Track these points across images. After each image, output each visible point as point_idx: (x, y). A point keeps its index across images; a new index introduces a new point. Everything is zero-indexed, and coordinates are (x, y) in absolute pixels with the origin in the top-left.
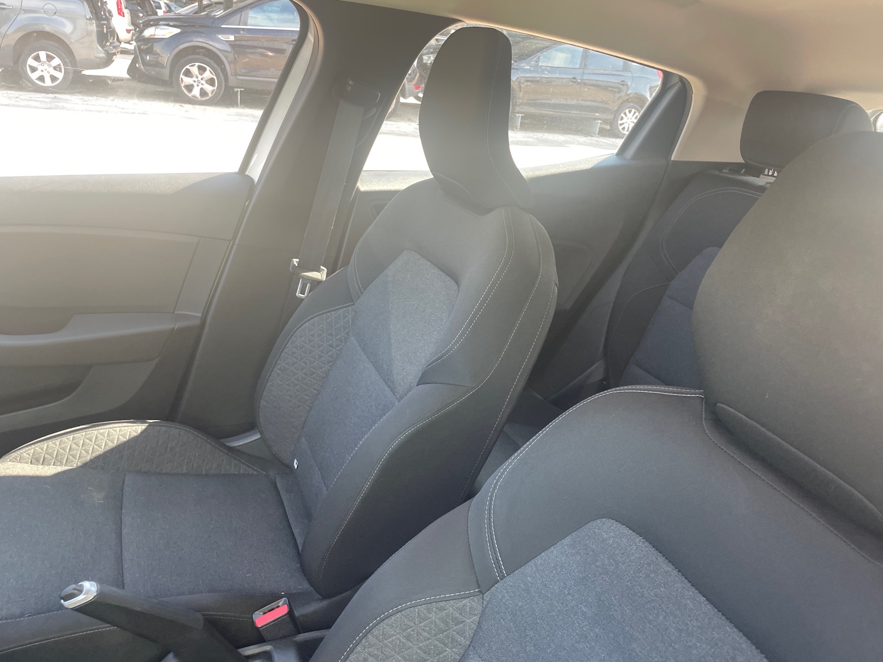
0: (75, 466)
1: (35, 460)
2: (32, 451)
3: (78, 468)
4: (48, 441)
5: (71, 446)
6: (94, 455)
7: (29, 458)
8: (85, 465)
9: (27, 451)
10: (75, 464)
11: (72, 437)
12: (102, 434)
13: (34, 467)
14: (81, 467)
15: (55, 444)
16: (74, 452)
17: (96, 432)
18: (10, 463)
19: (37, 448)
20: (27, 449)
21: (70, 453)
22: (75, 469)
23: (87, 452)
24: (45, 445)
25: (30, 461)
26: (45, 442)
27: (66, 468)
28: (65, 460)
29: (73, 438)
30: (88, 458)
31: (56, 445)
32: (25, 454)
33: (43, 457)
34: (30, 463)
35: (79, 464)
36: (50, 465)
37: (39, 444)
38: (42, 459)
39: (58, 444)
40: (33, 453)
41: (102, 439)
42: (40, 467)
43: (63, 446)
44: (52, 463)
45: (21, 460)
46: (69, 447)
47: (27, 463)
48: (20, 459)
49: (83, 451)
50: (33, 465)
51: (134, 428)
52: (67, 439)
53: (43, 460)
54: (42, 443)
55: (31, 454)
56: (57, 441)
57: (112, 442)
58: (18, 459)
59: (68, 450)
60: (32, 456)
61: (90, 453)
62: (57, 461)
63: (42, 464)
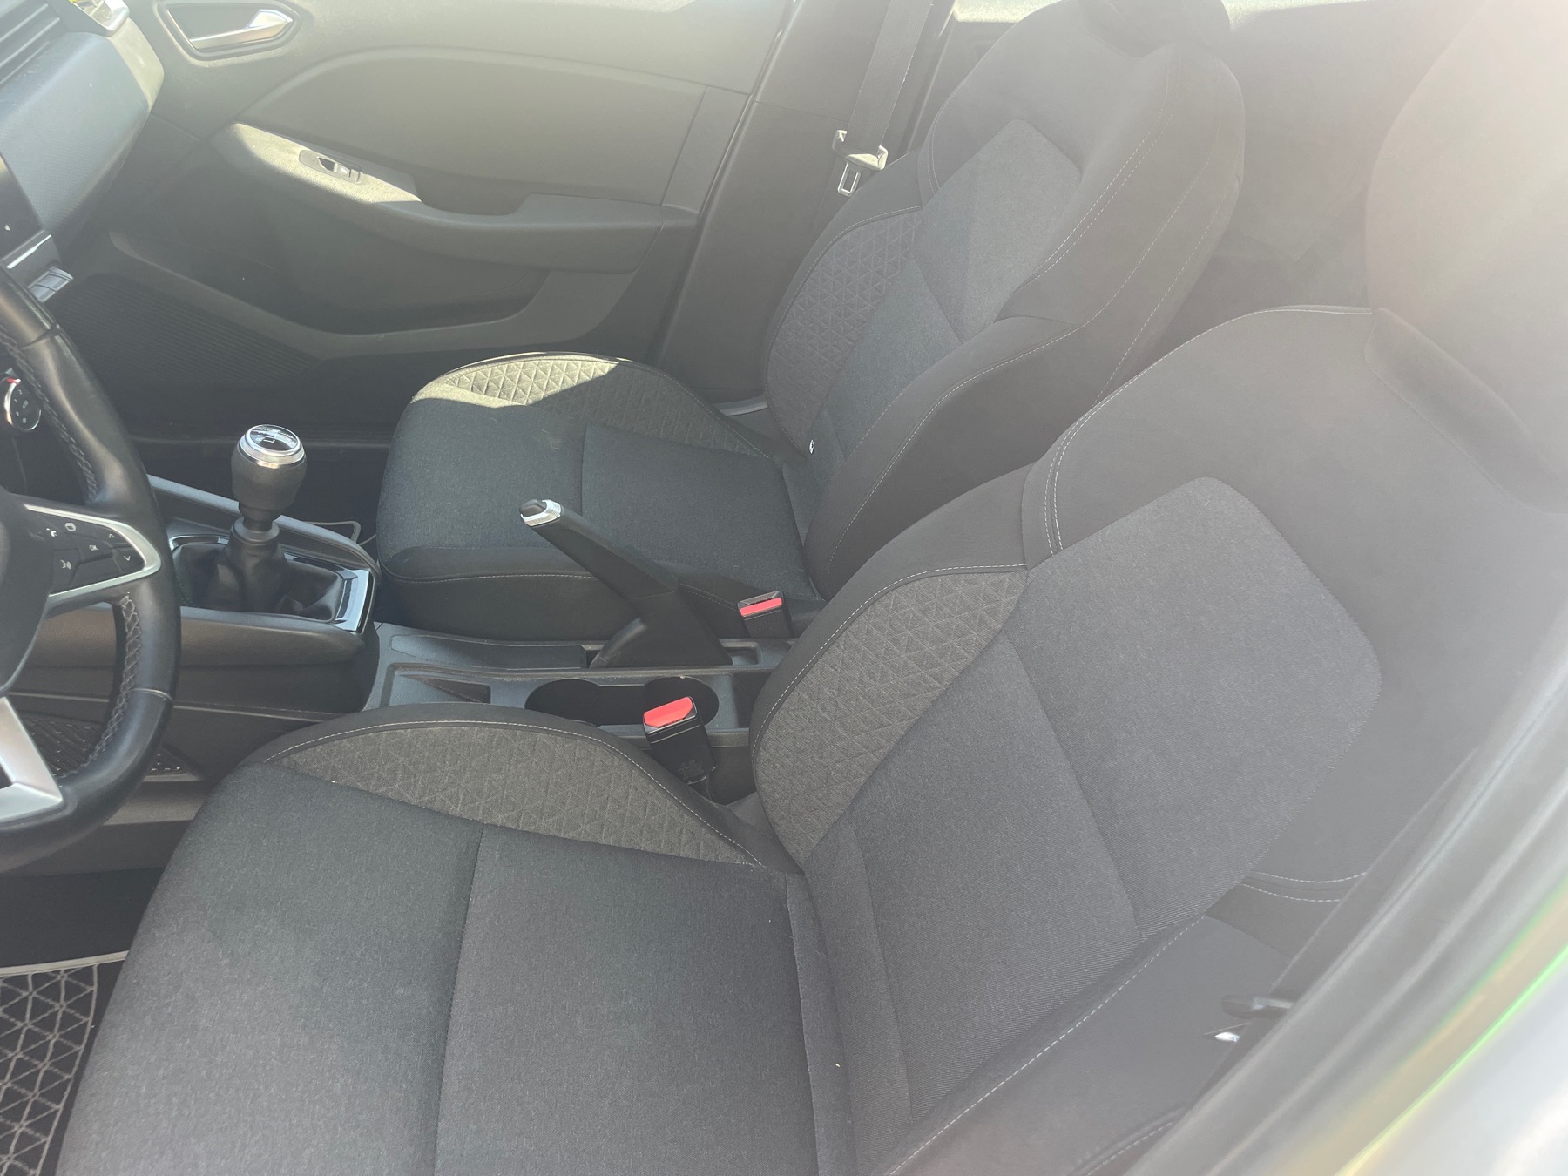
1: (476, 387)
2: (474, 373)
3: (529, 405)
4: (493, 365)
5: (520, 377)
6: (549, 393)
7: (469, 383)
8: (537, 404)
9: (468, 374)
10: (525, 401)
11: (522, 364)
12: (560, 367)
13: (476, 394)
14: (532, 405)
15: (501, 369)
16: (524, 385)
17: (552, 362)
18: (447, 385)
19: (480, 372)
20: (467, 370)
21: (520, 385)
22: (524, 406)
23: (541, 387)
24: (489, 369)
25: (471, 386)
26: (489, 365)
27: (514, 403)
28: (513, 393)
29: (524, 366)
30: (542, 395)
31: (503, 371)
32: (464, 377)
33: (486, 384)
34: (471, 389)
35: (531, 402)
36: (495, 395)
37: (482, 367)
38: (485, 388)
39: (505, 370)
40: (475, 377)
41: (559, 373)
42: (483, 397)
43: (511, 374)
44: (498, 395)
45: (460, 384)
46: (518, 376)
47: (467, 389)
49: (535, 385)
50: (474, 392)
51: (600, 364)
52: (517, 365)
53: (487, 389)
54: (485, 366)
55: (473, 379)
56: (505, 366)
57: (572, 378)
58: (457, 381)
59: (517, 381)
61: (544, 388)
62: (504, 393)
63: (485, 394)
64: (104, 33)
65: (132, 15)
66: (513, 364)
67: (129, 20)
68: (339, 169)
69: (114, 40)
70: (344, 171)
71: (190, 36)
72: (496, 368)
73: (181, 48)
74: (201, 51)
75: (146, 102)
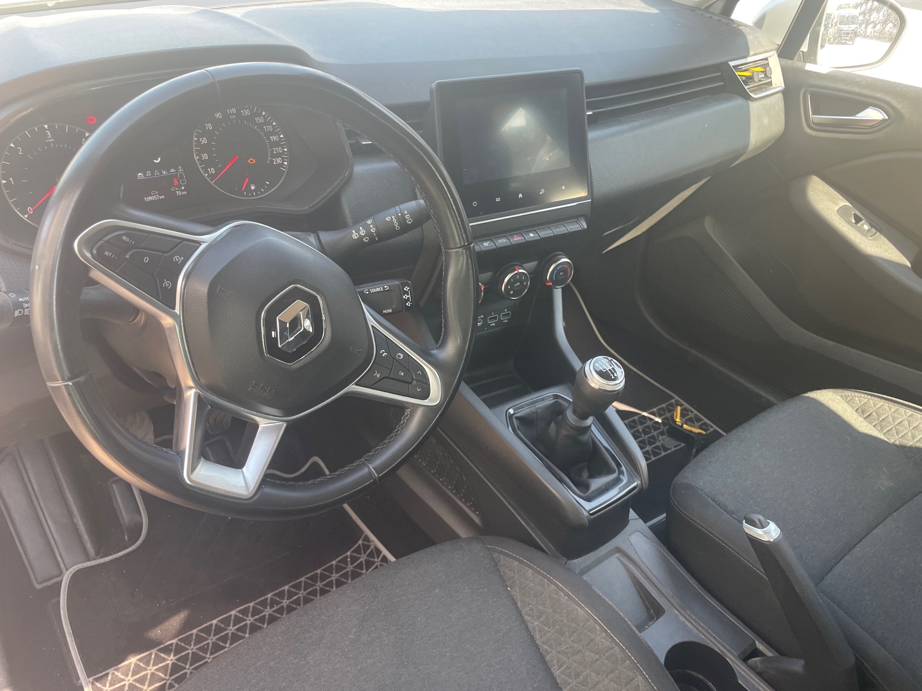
0: (892, 441)
1: (862, 411)
2: (866, 400)
3: (894, 445)
4: (887, 402)
5: (902, 421)
6: (919, 445)
7: (857, 404)
8: (902, 448)
9: (861, 398)
10: (893, 439)
11: (911, 413)
13: (855, 415)
14: (896, 446)
15: (890, 408)
16: (901, 428)
18: (839, 397)
19: (871, 401)
20: (863, 395)
21: (898, 427)
22: (889, 443)
23: (913, 437)
24: (880, 403)
25: (856, 408)
26: (883, 400)
27: (882, 437)
28: (888, 429)
29: (911, 416)
30: (910, 443)
31: (890, 410)
32: (857, 399)
33: (870, 412)
34: (855, 410)
35: (897, 443)
36: (870, 424)
37: (876, 399)
38: (868, 414)
39: (893, 410)
40: (865, 403)
42: (861, 419)
43: (896, 415)
44: (874, 424)
45: (850, 402)
46: (900, 420)
47: (853, 408)
48: (850, 400)
49: (910, 433)
50: (856, 414)
52: (905, 412)
53: (868, 416)
54: (879, 400)
55: (862, 403)
56: (894, 407)
58: (849, 399)
59: (897, 422)
60: (862, 405)
61: (915, 440)
62: (880, 425)
63: (865, 418)
64: (749, 98)
65: (784, 92)
66: (902, 410)
67: (780, 95)
68: (863, 224)
69: (753, 105)
70: (866, 227)
71: (813, 114)
72: (886, 405)
73: (804, 119)
74: (815, 124)
75: (749, 145)
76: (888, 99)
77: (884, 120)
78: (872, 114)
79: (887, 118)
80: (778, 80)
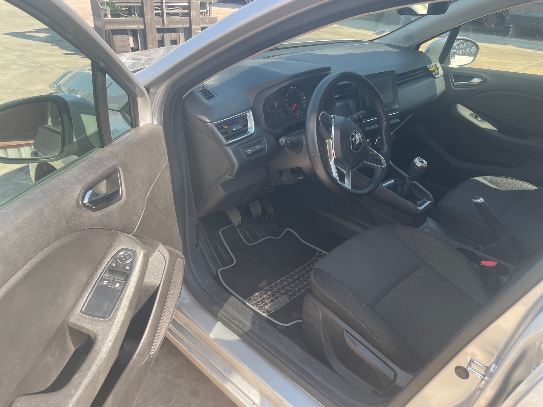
0: (503, 190)
1: (490, 182)
3: (503, 191)
6: (512, 189)
7: (489, 180)
12: (519, 183)
16: (505, 185)
17: (517, 182)
18: (482, 178)
19: (493, 178)
21: (503, 185)
22: (502, 191)
23: (510, 187)
24: (496, 178)
27: (499, 189)
28: (500, 186)
29: (508, 180)
30: (509, 189)
32: (488, 178)
35: (505, 190)
36: (494, 185)
38: (493, 182)
39: (501, 180)
40: (491, 179)
41: (517, 185)
42: (491, 184)
43: (502, 181)
46: (504, 182)
47: (487, 181)
49: (508, 186)
51: (533, 187)
56: (501, 179)
57: (521, 188)
58: (485, 178)
62: (498, 185)
63: (492, 184)
64: (434, 78)
65: (444, 75)
66: (504, 179)
67: (443, 77)
68: (478, 119)
69: (436, 80)
70: (480, 119)
71: (455, 82)
72: (498, 178)
73: (452, 84)
74: (456, 85)
75: (437, 94)
76: (481, 74)
77: (481, 82)
78: (476, 80)
79: (482, 81)
80: (441, 72)
